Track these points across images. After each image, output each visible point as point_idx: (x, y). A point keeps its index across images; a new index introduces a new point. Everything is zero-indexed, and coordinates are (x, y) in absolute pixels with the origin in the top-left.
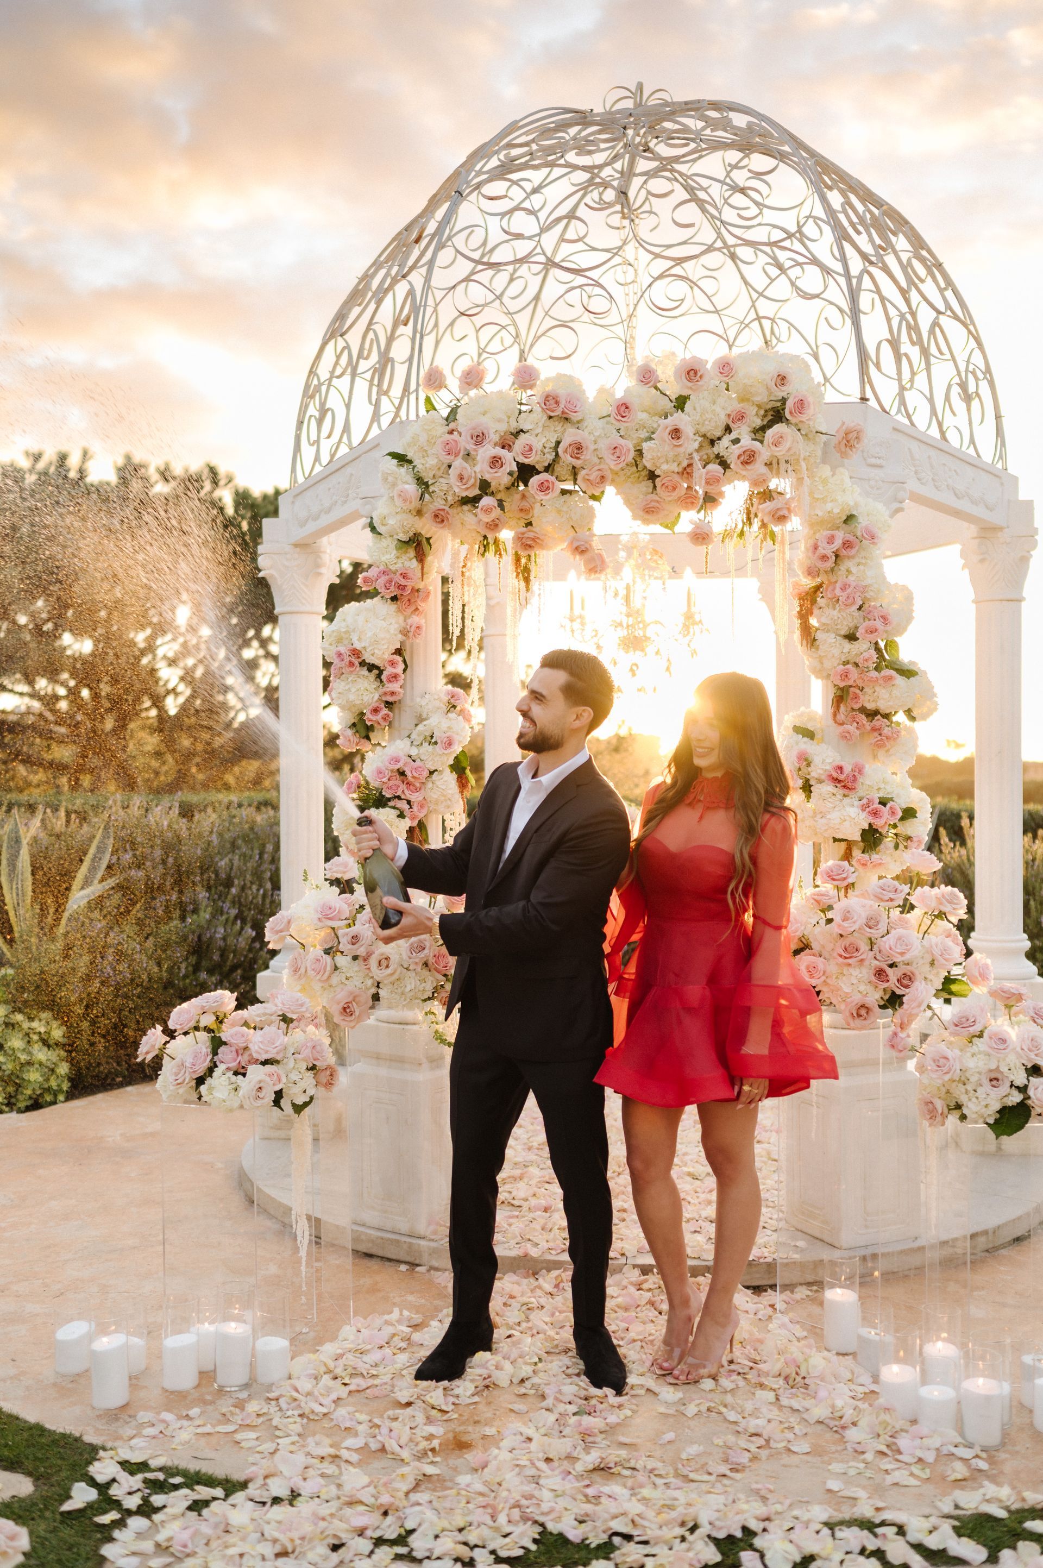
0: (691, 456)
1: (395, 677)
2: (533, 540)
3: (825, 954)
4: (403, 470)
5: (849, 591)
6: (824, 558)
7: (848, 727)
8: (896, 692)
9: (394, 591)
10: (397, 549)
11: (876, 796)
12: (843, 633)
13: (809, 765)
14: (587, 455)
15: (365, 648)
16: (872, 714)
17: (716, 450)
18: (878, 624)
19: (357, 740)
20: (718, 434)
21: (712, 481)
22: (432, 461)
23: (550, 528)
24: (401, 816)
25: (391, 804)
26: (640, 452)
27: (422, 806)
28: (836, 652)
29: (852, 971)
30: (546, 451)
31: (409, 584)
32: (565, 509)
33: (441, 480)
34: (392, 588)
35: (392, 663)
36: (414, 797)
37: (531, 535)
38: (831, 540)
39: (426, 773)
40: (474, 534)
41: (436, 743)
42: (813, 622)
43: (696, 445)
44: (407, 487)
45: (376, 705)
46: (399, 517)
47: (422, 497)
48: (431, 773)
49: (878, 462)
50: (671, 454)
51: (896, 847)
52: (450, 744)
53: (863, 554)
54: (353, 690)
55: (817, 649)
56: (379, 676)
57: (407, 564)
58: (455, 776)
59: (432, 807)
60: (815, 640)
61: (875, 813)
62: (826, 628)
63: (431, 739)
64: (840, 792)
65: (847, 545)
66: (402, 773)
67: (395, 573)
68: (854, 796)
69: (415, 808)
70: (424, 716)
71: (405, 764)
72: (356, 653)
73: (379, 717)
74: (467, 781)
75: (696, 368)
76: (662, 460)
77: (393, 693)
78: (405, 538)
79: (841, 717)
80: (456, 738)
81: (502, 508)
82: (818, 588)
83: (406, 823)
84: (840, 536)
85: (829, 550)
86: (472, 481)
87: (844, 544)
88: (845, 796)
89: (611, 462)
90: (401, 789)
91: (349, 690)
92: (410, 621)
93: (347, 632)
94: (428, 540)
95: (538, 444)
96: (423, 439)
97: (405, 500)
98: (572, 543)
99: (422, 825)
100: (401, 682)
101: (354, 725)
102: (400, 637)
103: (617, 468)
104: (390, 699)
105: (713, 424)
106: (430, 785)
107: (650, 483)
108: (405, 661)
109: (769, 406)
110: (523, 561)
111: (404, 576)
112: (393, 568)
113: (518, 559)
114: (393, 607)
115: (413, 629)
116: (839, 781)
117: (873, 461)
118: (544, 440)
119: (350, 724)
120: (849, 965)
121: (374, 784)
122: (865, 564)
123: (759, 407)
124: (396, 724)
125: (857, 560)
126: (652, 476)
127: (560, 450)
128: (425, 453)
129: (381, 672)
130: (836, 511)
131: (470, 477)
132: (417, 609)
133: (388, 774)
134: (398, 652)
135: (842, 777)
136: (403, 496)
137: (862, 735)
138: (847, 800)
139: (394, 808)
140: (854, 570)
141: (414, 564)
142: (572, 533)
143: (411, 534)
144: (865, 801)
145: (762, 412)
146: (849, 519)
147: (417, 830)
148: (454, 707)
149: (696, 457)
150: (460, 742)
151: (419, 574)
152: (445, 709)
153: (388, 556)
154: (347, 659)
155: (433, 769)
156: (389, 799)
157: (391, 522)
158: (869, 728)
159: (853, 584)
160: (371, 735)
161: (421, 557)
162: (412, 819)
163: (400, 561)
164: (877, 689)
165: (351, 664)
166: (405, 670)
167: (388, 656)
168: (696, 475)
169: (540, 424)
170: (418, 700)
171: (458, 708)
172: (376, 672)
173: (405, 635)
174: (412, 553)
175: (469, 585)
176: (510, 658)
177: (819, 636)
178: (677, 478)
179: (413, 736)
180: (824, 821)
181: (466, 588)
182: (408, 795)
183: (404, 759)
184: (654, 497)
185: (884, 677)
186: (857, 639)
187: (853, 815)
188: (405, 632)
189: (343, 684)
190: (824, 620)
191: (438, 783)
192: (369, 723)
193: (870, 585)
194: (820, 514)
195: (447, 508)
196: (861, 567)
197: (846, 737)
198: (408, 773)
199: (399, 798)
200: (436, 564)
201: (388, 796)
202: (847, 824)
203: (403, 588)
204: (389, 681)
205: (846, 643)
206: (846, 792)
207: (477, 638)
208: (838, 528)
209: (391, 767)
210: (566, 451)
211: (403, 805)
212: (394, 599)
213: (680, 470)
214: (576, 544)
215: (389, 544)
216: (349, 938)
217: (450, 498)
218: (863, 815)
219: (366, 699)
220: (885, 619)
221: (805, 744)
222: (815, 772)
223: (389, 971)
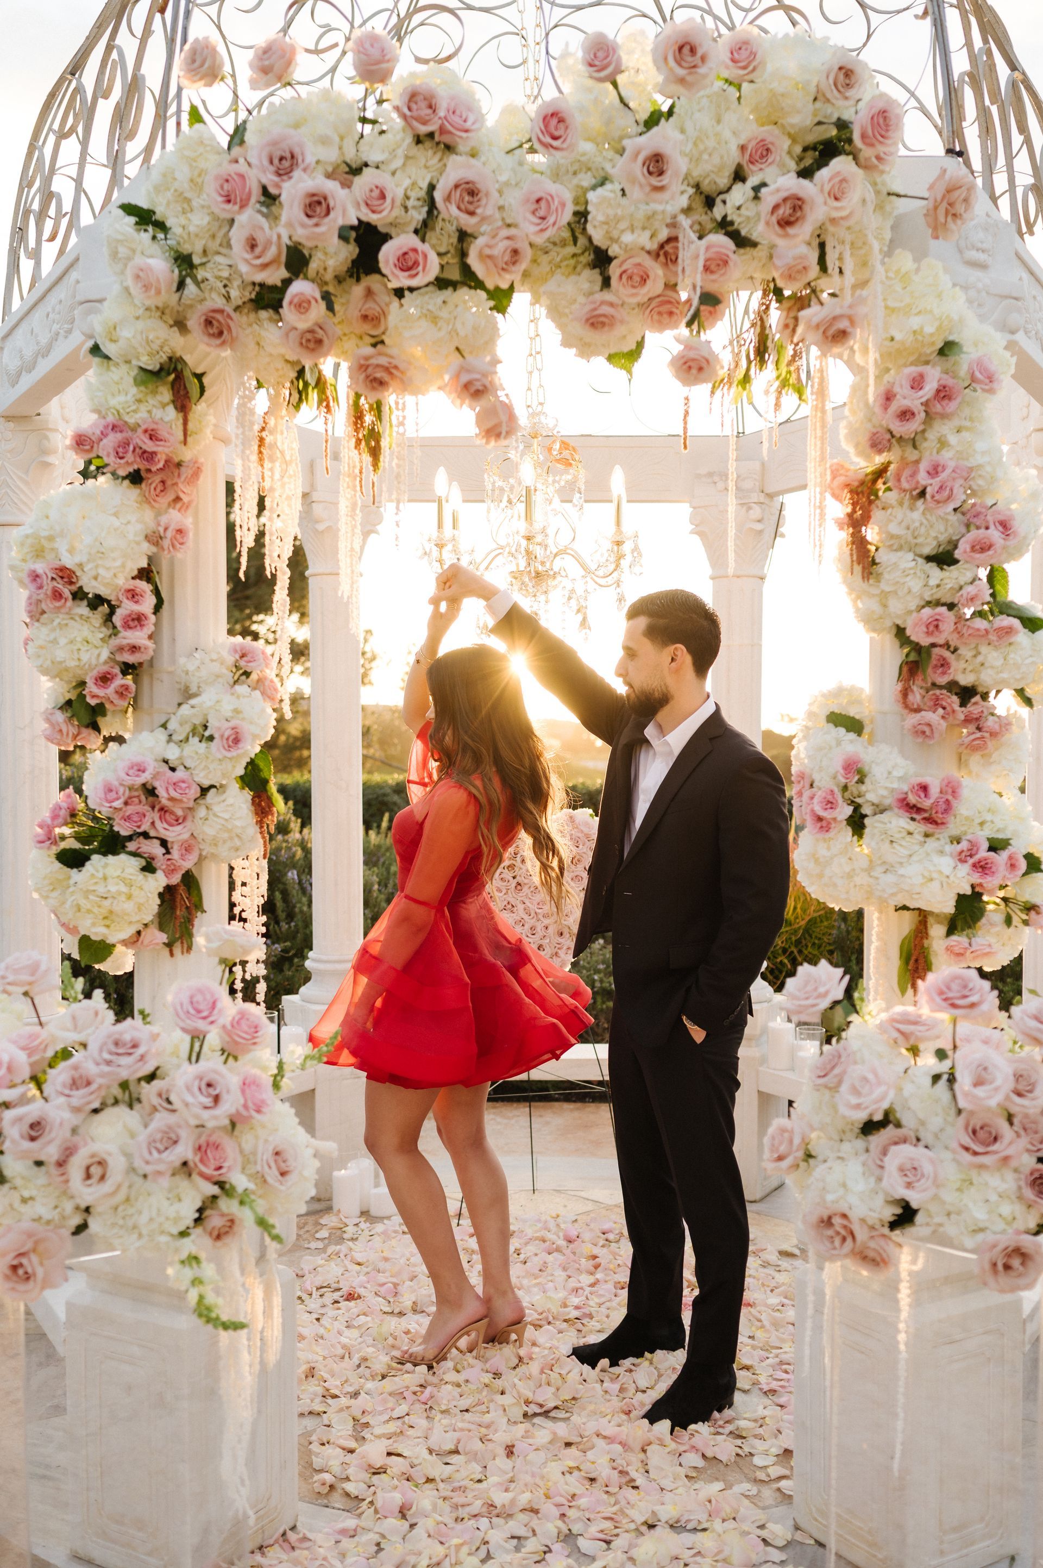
0: (673, 225)
1: (137, 620)
2: (387, 369)
3: (927, 1137)
4: (145, 237)
5: (943, 476)
6: (906, 415)
7: (929, 716)
8: (1014, 657)
9: (132, 463)
10: (137, 382)
11: (982, 837)
12: (927, 550)
13: (861, 781)
14: (487, 208)
15: (80, 565)
16: (967, 694)
17: (718, 212)
18: (994, 534)
19: (73, 730)
20: (723, 181)
21: (714, 265)
22: (199, 220)
23: (418, 351)
24: (149, 868)
25: (131, 846)
26: (582, 216)
27: (188, 849)
28: (915, 585)
29: (986, 1176)
30: (410, 203)
31: (162, 451)
32: (444, 314)
33: (219, 259)
34: (130, 457)
35: (133, 595)
36: (174, 834)
37: (383, 361)
38: (917, 383)
39: (195, 792)
40: (280, 364)
41: (211, 738)
42: (871, 533)
43: (684, 201)
44: (151, 261)
45: (105, 668)
46: (140, 325)
47: (181, 285)
48: (204, 791)
49: (981, 257)
50: (640, 215)
51: (1008, 921)
52: (236, 740)
53: (967, 411)
54: (63, 641)
55: (879, 577)
56: (109, 618)
57: (158, 414)
58: (247, 795)
59: (207, 849)
60: (874, 563)
61: (982, 867)
62: (897, 544)
63: (203, 733)
64: (919, 828)
65: (943, 394)
66: (150, 791)
67: (134, 430)
68: (944, 835)
69: (175, 854)
70: (194, 689)
71: (156, 776)
72: (66, 574)
73: (110, 691)
74: (270, 803)
75: (695, 40)
76: (623, 225)
77: (134, 649)
78: (153, 366)
79: (916, 697)
80: (247, 729)
81: (330, 307)
82: (881, 473)
83: (159, 881)
84: (934, 377)
85: (914, 401)
86: (272, 251)
87: (938, 391)
88: (927, 835)
89: (528, 228)
90: (150, 820)
91: (55, 642)
92: (164, 520)
93: (51, 538)
94: (199, 377)
95: (396, 188)
96: (183, 174)
97: (147, 287)
98: (457, 376)
99: (190, 880)
100: (149, 628)
101: (69, 703)
102: (147, 548)
103: (540, 240)
104: (131, 659)
105: (716, 160)
106: (202, 812)
107: (595, 275)
108: (157, 592)
109: (811, 138)
110: (368, 419)
111: (153, 436)
112: (131, 420)
113: (358, 416)
114: (131, 493)
115: (169, 534)
116: (919, 810)
117: (974, 255)
118: (407, 182)
119: (62, 701)
120: (981, 1167)
121: (104, 811)
122: (968, 429)
123: (794, 139)
124: (145, 701)
125: (956, 422)
126: (601, 260)
127: (438, 195)
128: (185, 203)
129: (113, 609)
130: (929, 329)
131: (268, 243)
132: (178, 499)
133: (124, 793)
134: (145, 574)
135: (927, 803)
136: (144, 280)
137: (951, 727)
138: (932, 844)
139: (135, 854)
140: (953, 439)
141: (171, 413)
142: (456, 360)
143: (164, 358)
144: (964, 845)
145: (798, 149)
146: (947, 349)
147: (182, 891)
148: (247, 674)
149: (685, 222)
150: (255, 737)
151: (180, 436)
152: (229, 677)
153: (122, 398)
154: (48, 586)
155: (206, 783)
156: (130, 838)
157: (126, 333)
158: (962, 717)
159: (951, 465)
160: (101, 721)
161: (182, 402)
162: (169, 872)
163: (143, 408)
164: (984, 649)
165: (57, 595)
166: (158, 608)
167: (123, 580)
168: (685, 255)
169: (400, 152)
170: (182, 661)
171: (254, 677)
172: (105, 608)
173: (156, 544)
174: (165, 394)
175: (272, 460)
176: (345, 588)
177: (881, 557)
178: (648, 262)
179: (172, 726)
180: (890, 878)
181: (267, 464)
182: (162, 829)
183: (152, 766)
184: (607, 296)
185: (1001, 629)
186: (956, 562)
187: (947, 870)
188: (155, 539)
189: (45, 630)
190: (894, 528)
191: (216, 809)
192: (93, 702)
193: (980, 466)
194: (898, 336)
195: (229, 309)
196: (965, 434)
197: (923, 733)
198: (161, 792)
199: (146, 835)
200: (211, 419)
201: (124, 833)
202: (935, 885)
203: (149, 456)
204: (127, 626)
205: (932, 568)
206: (930, 828)
207: (288, 552)
208: (927, 363)
209: (129, 781)
210: (448, 199)
211: (155, 849)
212: (136, 478)
213: (654, 246)
214: (465, 378)
215: (123, 376)
216: (25, 1128)
217: (234, 293)
218: (964, 869)
219: (85, 657)
220: (1005, 526)
221: (850, 744)
222: (872, 794)
223: (107, 1187)
